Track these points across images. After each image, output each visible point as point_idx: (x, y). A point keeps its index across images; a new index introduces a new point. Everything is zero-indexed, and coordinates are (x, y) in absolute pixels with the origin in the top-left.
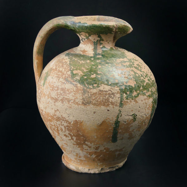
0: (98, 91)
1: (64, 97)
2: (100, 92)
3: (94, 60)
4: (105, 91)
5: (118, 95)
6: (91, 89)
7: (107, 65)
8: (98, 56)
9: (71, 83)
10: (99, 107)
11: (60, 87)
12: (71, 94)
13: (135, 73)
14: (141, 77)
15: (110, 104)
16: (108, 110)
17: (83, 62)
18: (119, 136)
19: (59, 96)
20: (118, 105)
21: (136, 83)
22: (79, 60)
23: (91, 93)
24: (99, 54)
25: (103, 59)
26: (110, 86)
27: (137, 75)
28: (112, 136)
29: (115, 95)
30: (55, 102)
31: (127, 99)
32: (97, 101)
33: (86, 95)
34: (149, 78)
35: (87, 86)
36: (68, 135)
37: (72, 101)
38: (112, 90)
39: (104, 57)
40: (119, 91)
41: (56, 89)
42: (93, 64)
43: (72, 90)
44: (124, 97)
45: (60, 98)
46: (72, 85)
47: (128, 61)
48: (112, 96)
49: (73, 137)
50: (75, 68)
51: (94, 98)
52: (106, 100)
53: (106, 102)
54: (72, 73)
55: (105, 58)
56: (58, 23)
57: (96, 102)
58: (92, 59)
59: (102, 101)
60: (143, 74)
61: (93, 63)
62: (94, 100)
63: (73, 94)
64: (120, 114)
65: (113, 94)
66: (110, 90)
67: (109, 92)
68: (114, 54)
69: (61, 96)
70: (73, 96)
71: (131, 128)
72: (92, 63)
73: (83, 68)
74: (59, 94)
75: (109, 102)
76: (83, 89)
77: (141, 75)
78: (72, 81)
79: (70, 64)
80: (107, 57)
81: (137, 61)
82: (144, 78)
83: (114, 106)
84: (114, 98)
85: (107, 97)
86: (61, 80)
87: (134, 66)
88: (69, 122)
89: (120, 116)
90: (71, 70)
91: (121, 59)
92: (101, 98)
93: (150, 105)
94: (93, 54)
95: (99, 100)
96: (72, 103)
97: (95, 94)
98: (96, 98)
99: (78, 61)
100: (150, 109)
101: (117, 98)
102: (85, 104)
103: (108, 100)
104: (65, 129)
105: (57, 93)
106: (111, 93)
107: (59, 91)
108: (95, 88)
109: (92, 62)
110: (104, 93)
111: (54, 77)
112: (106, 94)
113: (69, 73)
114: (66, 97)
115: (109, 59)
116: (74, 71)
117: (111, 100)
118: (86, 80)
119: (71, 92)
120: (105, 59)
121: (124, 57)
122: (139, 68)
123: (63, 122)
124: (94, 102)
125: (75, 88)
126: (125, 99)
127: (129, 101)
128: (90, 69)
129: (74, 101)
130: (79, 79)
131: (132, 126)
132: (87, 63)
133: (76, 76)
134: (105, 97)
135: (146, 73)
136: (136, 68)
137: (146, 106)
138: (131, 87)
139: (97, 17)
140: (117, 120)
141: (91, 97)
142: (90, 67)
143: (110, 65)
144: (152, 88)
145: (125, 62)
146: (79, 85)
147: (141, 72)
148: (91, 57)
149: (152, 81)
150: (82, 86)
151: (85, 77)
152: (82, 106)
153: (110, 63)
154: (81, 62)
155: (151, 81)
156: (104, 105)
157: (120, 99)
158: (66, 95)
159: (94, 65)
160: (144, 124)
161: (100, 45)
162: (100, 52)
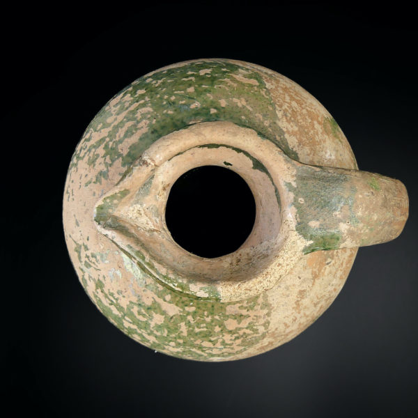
17: (238, 102)
22: (251, 113)
25: (185, 114)
39: (182, 122)
42: (208, 95)
55: (178, 120)
58: (215, 111)
61: (210, 97)
72: (212, 98)
73: (235, 85)
99: (251, 109)
109: (212, 102)
128: (216, 82)
132: (227, 97)
142: (215, 87)
148: (217, 117)
154: (244, 103)
159: (206, 90)
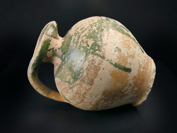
0: (86, 71)
1: (82, 96)
2: (88, 70)
3: (64, 62)
4: (88, 66)
5: (95, 57)
6: (83, 75)
7: (71, 55)
8: (63, 58)
9: (74, 87)
10: (98, 75)
11: (74, 95)
12: (82, 90)
13: (85, 35)
14: (90, 32)
15: (99, 66)
16: (103, 69)
17: (63, 71)
18: (127, 67)
19: (80, 98)
20: (102, 60)
21: (92, 38)
23: (85, 76)
24: (62, 56)
26: (86, 61)
27: (87, 34)
28: (124, 72)
29: (94, 59)
30: (84, 102)
31: (101, 51)
32: (93, 74)
33: (86, 80)
34: (94, 25)
35: (80, 77)
36: (112, 102)
37: (87, 91)
38: (89, 60)
39: (65, 54)
40: (92, 55)
41: (75, 97)
43: (79, 88)
44: (98, 53)
45: (82, 98)
46: (75, 87)
47: (75, 36)
48: (94, 62)
49: (115, 98)
50: (65, 79)
51: (90, 76)
52: (95, 68)
53: (97, 68)
54: (67, 82)
56: (31, 74)
57: (93, 76)
58: (63, 63)
59: (95, 71)
60: (89, 29)
62: (91, 77)
63: (82, 89)
64: (110, 61)
65: (93, 61)
66: (89, 62)
67: (90, 63)
68: (67, 44)
69: (81, 97)
70: (83, 89)
71: (125, 55)
73: (67, 73)
74: (79, 97)
75: (97, 66)
76: (81, 80)
77: (89, 30)
78: (72, 85)
79: (61, 80)
80: (66, 51)
81: (78, 28)
82: (92, 29)
83: (102, 63)
84: (96, 61)
85: (93, 66)
86: (69, 91)
87: (80, 33)
88: (102, 99)
89: (111, 61)
90: (65, 82)
91: (72, 41)
92: (92, 71)
93: (114, 33)
94: (61, 60)
95: (93, 73)
96: (88, 92)
97: (87, 73)
98: (91, 74)
100: (117, 33)
101: (97, 59)
102: (92, 84)
103: (95, 66)
104: (106, 102)
105: (77, 98)
106: (91, 62)
107: (77, 97)
108: (84, 72)
109: (65, 64)
110: (89, 67)
111: (66, 95)
112: (91, 66)
113: (67, 84)
114: (82, 94)
115: (68, 51)
116: (67, 81)
117: (96, 64)
118: (75, 75)
119: (80, 89)
120: (67, 54)
121: (72, 38)
122: (84, 29)
123: (100, 102)
124: (93, 77)
125: (78, 86)
126: (100, 53)
127: (103, 50)
128: (69, 69)
129: (87, 90)
130: (73, 80)
131: (124, 53)
133: (70, 81)
134: (92, 67)
135: (90, 25)
136: (82, 32)
137: (113, 36)
138: (94, 44)
139: (38, 41)
140: (113, 64)
141: (88, 77)
143: (72, 52)
144: (103, 26)
145: (75, 39)
146: (77, 82)
147: (87, 29)
148: (62, 63)
149: (97, 22)
150: (79, 81)
151: (73, 75)
152: (93, 87)
153: (71, 51)
154: (62, 72)
155: (97, 24)
156: (98, 71)
157: (98, 57)
158: (81, 94)
159: (68, 65)
160: (127, 42)
161: (57, 51)
162: (61, 54)
